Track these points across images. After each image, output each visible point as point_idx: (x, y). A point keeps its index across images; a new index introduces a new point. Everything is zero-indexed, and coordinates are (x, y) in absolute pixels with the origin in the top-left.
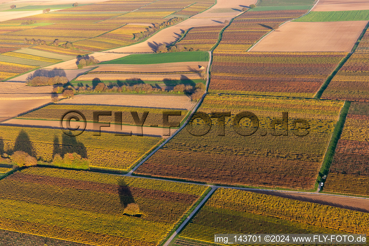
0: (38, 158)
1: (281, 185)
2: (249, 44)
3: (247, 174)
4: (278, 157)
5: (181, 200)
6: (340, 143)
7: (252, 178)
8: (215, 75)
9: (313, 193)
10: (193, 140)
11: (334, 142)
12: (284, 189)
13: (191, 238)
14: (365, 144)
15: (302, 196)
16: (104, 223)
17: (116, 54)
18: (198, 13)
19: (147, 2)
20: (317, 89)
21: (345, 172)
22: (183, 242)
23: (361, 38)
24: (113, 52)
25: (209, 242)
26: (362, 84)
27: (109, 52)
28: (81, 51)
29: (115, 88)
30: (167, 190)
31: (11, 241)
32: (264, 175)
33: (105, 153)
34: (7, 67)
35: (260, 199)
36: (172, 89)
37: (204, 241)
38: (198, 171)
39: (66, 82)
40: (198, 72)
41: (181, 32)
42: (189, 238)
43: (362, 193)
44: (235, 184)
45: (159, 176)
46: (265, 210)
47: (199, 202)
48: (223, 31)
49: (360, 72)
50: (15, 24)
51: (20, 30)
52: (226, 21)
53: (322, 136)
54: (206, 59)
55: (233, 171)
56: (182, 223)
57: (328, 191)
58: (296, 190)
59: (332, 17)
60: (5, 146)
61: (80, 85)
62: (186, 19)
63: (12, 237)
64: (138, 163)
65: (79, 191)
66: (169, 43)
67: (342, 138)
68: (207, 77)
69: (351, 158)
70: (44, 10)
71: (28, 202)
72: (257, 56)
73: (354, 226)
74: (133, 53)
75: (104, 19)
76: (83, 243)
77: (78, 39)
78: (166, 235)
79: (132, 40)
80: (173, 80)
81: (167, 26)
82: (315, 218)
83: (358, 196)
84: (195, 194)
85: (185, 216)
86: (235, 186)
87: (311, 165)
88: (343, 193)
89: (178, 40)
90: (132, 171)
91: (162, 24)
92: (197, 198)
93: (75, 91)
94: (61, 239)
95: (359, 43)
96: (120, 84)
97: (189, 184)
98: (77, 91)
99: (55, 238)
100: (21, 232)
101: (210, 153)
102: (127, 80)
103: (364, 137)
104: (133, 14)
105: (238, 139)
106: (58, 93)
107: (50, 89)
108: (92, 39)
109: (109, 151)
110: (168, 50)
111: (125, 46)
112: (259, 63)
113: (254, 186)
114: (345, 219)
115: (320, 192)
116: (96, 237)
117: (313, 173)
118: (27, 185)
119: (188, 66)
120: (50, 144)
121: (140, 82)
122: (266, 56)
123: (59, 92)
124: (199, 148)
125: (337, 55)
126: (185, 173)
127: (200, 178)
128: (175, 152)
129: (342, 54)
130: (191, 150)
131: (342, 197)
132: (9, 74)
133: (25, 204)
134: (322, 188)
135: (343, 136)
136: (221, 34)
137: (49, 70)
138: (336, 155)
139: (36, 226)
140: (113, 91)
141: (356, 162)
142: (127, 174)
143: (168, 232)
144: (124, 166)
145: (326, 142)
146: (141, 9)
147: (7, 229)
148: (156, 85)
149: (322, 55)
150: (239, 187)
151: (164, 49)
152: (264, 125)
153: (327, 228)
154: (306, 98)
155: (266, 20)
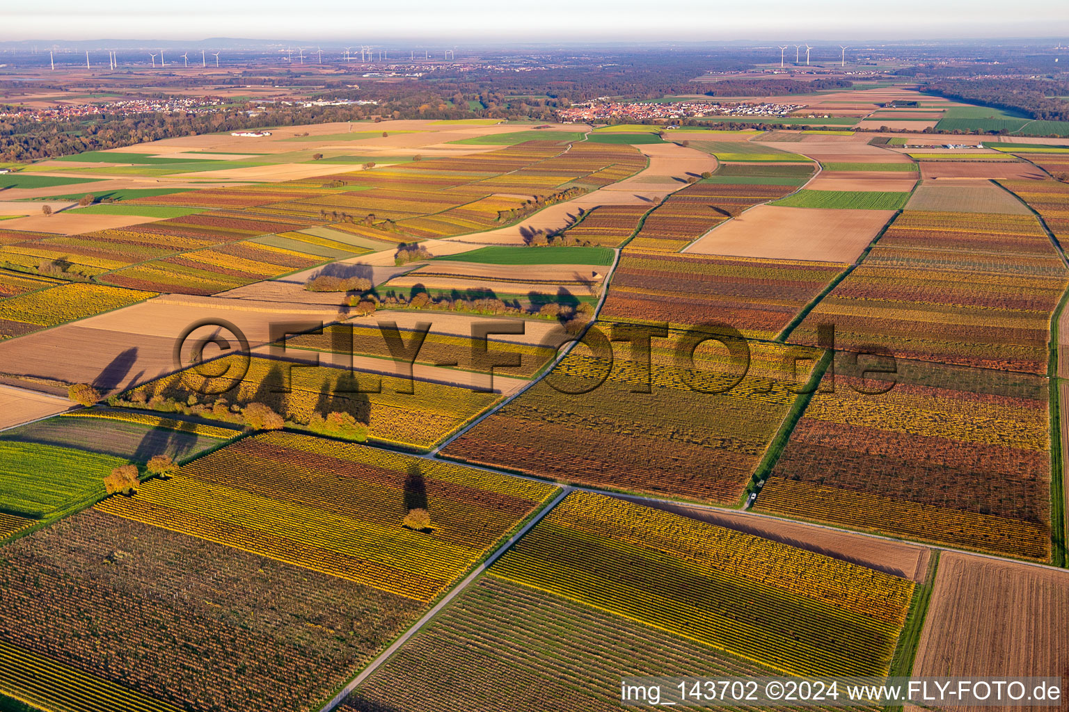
0: (288, 416)
1: (683, 493)
2: (685, 239)
3: (628, 470)
4: (688, 441)
5: (506, 508)
6: (801, 423)
7: (636, 477)
8: (617, 290)
9: (735, 511)
10: (552, 403)
11: (792, 421)
12: (687, 501)
13: (506, 579)
14: (844, 429)
15: (714, 514)
16: (367, 540)
17: (464, 244)
18: (613, 181)
19: (534, 160)
20: (784, 325)
21: (798, 477)
22: (492, 583)
23: (877, 240)
24: (459, 241)
25: (535, 587)
26: (861, 320)
27: (453, 241)
28: (408, 235)
29: (444, 303)
30: (486, 488)
31: (206, 559)
32: (658, 472)
33: (400, 416)
34: (282, 256)
35: (641, 515)
36: (538, 310)
37: (528, 585)
38: (548, 458)
39: (368, 287)
40: (588, 283)
41: (578, 212)
42: (503, 577)
43: (819, 517)
44: (604, 486)
45: (479, 462)
46: (644, 537)
47: (536, 513)
48: (648, 214)
49: (864, 299)
50: (312, 186)
51: (318, 196)
52: (656, 199)
53: (773, 409)
54: (608, 261)
55: (607, 463)
56: (499, 549)
57: (762, 510)
58: (707, 504)
59: (835, 200)
60: (240, 392)
61: (391, 294)
62: (593, 191)
63: (210, 553)
64: (451, 436)
65: (340, 480)
66: (555, 230)
67: (806, 415)
68: (602, 292)
69: (814, 451)
70: (364, 165)
71: (252, 493)
72: (694, 261)
73: (793, 576)
74: (491, 244)
75: (458, 184)
76: (323, 572)
77: (406, 216)
78: (466, 569)
79: (495, 221)
80: (545, 295)
81: (558, 201)
82: (728, 557)
83: (812, 522)
84: (532, 499)
85: (507, 537)
86: (604, 490)
87: (742, 461)
88: (787, 515)
89: (570, 226)
90: (436, 451)
91: (550, 198)
92: (534, 506)
93: (378, 305)
94: (289, 562)
95: (871, 248)
96: (456, 295)
97: (526, 481)
98: (382, 304)
99: (280, 560)
100: (226, 544)
101: (575, 427)
102: (469, 290)
103: (844, 416)
104: (507, 178)
105: (628, 405)
106: (351, 305)
107: (340, 298)
108: (429, 218)
109: (407, 412)
110: (549, 242)
111: (481, 231)
112: (695, 273)
113: (636, 492)
114: (780, 563)
115: (747, 509)
116: (347, 563)
117: (742, 475)
118: (257, 461)
119: (576, 272)
120: (314, 393)
121: (491, 295)
122: (709, 262)
123: (353, 305)
124: (559, 417)
125: (829, 268)
126: (524, 460)
127: (548, 470)
128: (517, 422)
129: (839, 266)
130: (544, 419)
131: (784, 522)
132: (282, 268)
133: (245, 496)
134: (752, 504)
135: (809, 411)
136: (644, 220)
137: (349, 265)
138: (789, 445)
139: (253, 536)
140: (441, 308)
141: (821, 460)
142: (427, 455)
143: (470, 565)
144: (425, 441)
145: (776, 421)
146: (523, 170)
147: (205, 538)
148: (516, 302)
149: (804, 267)
150: (610, 491)
151: (541, 241)
152: (678, 383)
153: (745, 576)
154: (761, 341)
155: (724, 199)
